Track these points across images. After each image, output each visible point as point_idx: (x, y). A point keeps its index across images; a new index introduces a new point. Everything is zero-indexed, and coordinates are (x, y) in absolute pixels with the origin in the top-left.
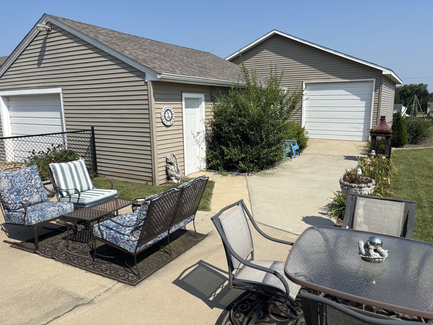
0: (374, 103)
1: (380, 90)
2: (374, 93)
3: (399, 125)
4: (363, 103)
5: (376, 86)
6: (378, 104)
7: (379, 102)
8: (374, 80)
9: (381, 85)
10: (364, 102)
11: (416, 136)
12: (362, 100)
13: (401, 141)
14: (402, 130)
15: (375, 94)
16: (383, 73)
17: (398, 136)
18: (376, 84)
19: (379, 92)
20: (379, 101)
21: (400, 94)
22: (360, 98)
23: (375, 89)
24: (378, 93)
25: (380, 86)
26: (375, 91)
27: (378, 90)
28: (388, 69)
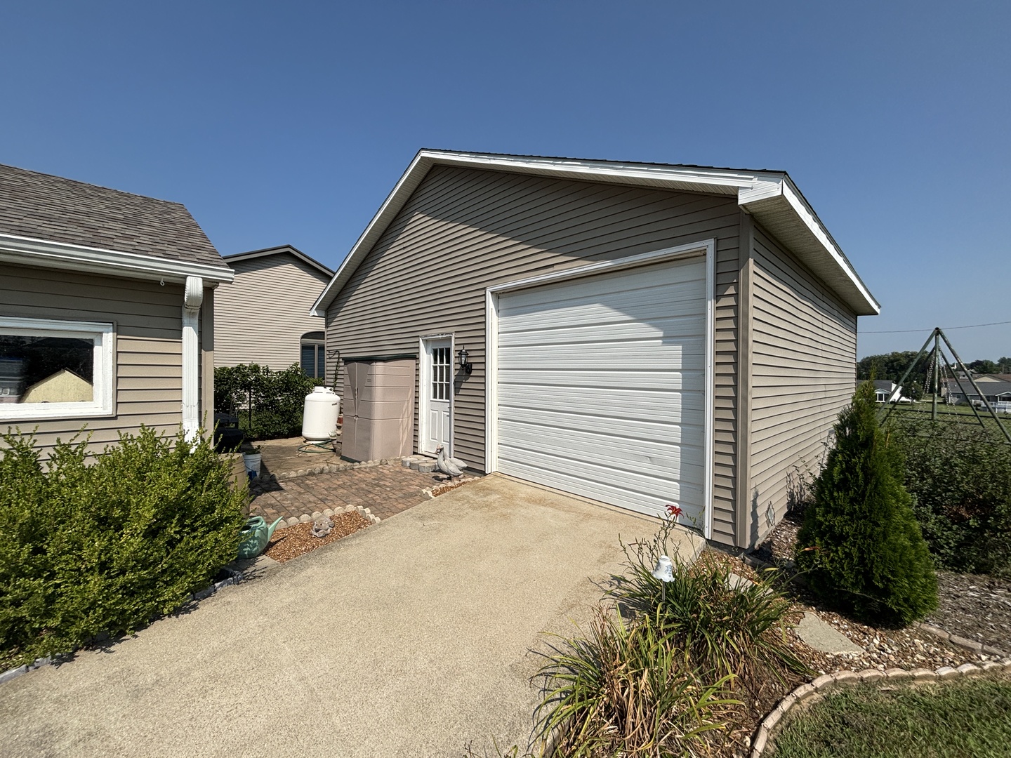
0: (718, 353)
1: (737, 289)
2: (711, 305)
3: (867, 482)
4: (674, 354)
5: (717, 274)
6: (735, 354)
7: (737, 346)
8: (709, 245)
9: (741, 263)
10: (677, 350)
11: (980, 530)
12: (667, 339)
13: (886, 593)
14: (888, 516)
15: (718, 308)
16: (743, 199)
17: (861, 551)
18: (717, 263)
19: (737, 300)
20: (736, 341)
21: (885, 366)
22: (661, 334)
23: (717, 286)
24: (731, 302)
25: (738, 271)
26: (717, 297)
27: (731, 291)
28: (764, 173)
